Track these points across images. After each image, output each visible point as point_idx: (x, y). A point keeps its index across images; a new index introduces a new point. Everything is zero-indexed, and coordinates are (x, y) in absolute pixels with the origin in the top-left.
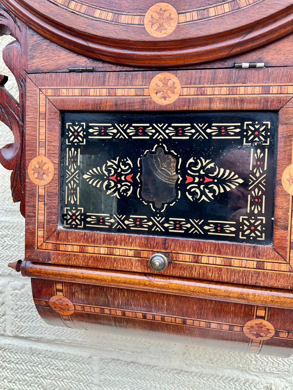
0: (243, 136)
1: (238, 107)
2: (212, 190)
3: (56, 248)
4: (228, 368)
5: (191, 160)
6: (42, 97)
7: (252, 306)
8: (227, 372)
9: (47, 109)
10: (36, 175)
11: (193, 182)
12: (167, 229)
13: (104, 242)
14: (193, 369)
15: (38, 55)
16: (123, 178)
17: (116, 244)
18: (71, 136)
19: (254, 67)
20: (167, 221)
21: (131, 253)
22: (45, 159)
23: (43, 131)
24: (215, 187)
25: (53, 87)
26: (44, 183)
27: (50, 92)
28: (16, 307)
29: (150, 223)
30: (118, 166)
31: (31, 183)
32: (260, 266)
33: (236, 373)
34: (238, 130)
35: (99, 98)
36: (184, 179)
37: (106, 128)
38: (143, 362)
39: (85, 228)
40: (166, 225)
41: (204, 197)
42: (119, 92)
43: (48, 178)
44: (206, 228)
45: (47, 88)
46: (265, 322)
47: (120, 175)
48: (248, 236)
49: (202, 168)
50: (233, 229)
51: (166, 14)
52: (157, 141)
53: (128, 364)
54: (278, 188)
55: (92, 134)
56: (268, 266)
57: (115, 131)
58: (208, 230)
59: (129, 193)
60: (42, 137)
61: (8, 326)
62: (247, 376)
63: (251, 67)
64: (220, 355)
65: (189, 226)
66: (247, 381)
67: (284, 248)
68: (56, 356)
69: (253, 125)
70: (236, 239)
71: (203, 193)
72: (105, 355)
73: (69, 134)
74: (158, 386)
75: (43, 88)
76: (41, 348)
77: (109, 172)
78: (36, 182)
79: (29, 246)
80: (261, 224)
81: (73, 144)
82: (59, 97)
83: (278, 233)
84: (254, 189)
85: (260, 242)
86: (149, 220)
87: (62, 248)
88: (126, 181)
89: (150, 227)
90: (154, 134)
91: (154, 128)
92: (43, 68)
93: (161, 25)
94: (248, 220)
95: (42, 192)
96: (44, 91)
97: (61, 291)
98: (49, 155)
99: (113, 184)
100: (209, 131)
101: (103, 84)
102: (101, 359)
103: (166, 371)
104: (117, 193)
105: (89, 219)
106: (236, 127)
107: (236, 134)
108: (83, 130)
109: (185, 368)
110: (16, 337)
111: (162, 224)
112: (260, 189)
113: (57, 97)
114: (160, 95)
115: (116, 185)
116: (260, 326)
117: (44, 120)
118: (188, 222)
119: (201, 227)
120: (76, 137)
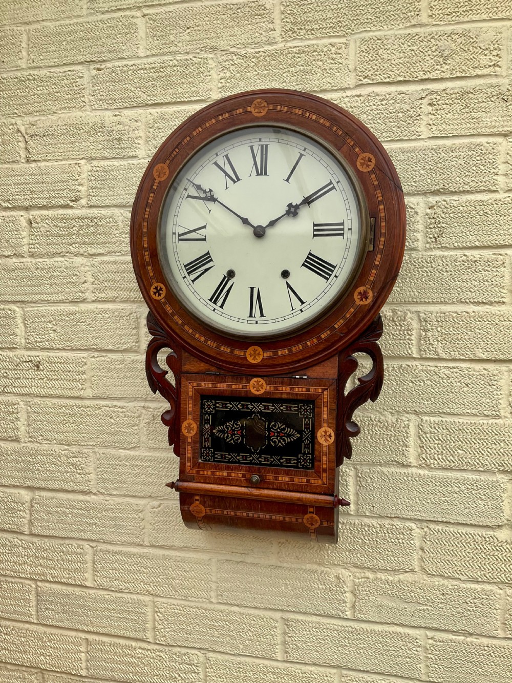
0: (299, 412)
1: (295, 397)
2: (284, 440)
3: (198, 472)
4: (309, 563)
5: (273, 423)
6: (191, 387)
7: (307, 506)
8: (309, 566)
9: (193, 394)
10: (186, 430)
11: (274, 436)
12: (260, 461)
13: (225, 470)
14: (285, 565)
15: (187, 363)
16: (236, 432)
17: (232, 470)
19: (302, 378)
20: (260, 457)
21: (241, 475)
22: (192, 422)
23: (190, 406)
24: (286, 439)
25: (197, 382)
26: (191, 435)
28: (154, 522)
29: (251, 458)
30: (233, 426)
31: (183, 435)
32: (308, 481)
33: (315, 567)
34: (296, 408)
35: (223, 389)
36: (269, 434)
37: (226, 404)
38: (249, 562)
39: (214, 461)
40: (260, 459)
41: (280, 444)
42: (233, 387)
43: (193, 433)
44: (281, 461)
45: (194, 382)
46: (314, 516)
47: (234, 430)
48: (303, 465)
49: (279, 428)
50: (295, 462)
51: (257, 352)
52: (254, 412)
53: (238, 563)
54: (316, 440)
55: (218, 407)
56: (312, 481)
57: (231, 406)
58: (283, 462)
59: (239, 441)
60: (190, 409)
61: (146, 538)
62: (323, 568)
63: (300, 378)
64: (303, 553)
65: (272, 460)
66: (322, 572)
67: (320, 472)
68: (183, 560)
69: (304, 406)
70: (297, 467)
71: (279, 441)
72: (221, 557)
73: (205, 407)
74: (260, 579)
75: (191, 382)
76: (172, 555)
77: (228, 429)
78: (187, 434)
79: (182, 472)
80: (309, 459)
81: (207, 413)
82: (200, 388)
83: (316, 464)
84: (305, 440)
85: (309, 469)
86: (251, 456)
87: (201, 473)
88: (237, 434)
89: (251, 461)
90: (253, 408)
91: (253, 405)
92: (191, 370)
93: (255, 357)
94: (303, 457)
95: (190, 440)
96: (192, 384)
97: (198, 500)
98: (194, 420)
99: (230, 436)
100: (281, 408)
101: (225, 382)
102: (218, 561)
103: (266, 567)
104: (232, 441)
105: (216, 456)
106: (295, 407)
107: (296, 410)
108: (213, 405)
109: (279, 564)
110: (152, 546)
111: (258, 459)
112: (308, 440)
114: (255, 389)
115: (232, 436)
116: (312, 518)
117: (192, 400)
118: (272, 458)
119: (279, 460)
120: (209, 409)
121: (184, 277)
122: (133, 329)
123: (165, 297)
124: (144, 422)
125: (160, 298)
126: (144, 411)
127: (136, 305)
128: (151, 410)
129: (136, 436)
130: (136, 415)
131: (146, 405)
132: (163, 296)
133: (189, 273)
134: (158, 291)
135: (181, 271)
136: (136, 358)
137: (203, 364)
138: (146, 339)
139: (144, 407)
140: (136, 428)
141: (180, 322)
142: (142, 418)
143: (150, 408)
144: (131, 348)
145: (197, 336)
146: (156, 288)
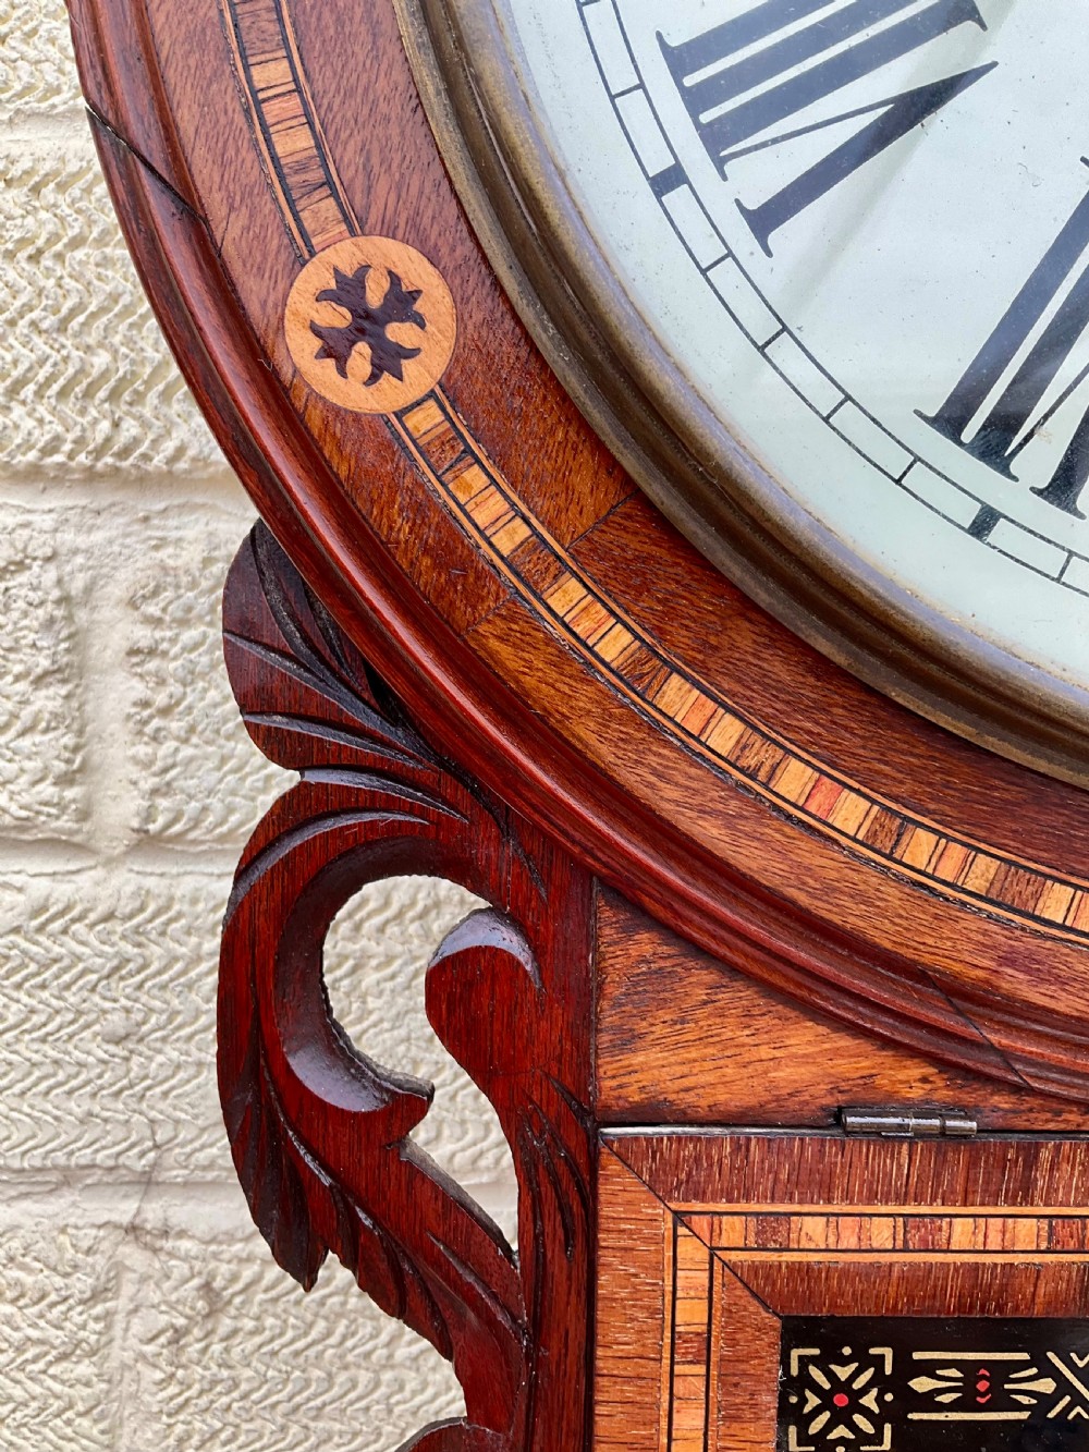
6: (692, 1251)
9: (717, 1313)
15: (659, 1030)
18: (817, 1411)
25: (754, 1207)
27: (733, 1231)
35: (1000, 1259)
37: (1003, 1371)
45: (723, 1206)
55: (927, 1401)
57: (1047, 1386)
73: (804, 1401)
75: (697, 1206)
82: (787, 1257)
92: (690, 1098)
96: (702, 1224)
101: (1026, 1195)
108: (878, 1380)
113: (773, 1257)
117: (701, 1369)
120: (841, 1417)
121: (668, 181)
122: (39, 681)
123: (448, 392)
124: (138, 1326)
125: (386, 397)
126: (133, 1256)
127: (57, 500)
128: (185, 1245)
129: (85, 1423)
130: (82, 1284)
131: (154, 1212)
132: (421, 375)
133: (717, 140)
134: (367, 324)
135: (633, 105)
136: (63, 891)
137: (805, 1037)
138: (142, 750)
139: (133, 1230)
140: (85, 1369)
141: (615, 644)
142: (122, 1304)
143: (182, 1234)
144: (23, 825)
145: (794, 780)
146: (347, 290)
